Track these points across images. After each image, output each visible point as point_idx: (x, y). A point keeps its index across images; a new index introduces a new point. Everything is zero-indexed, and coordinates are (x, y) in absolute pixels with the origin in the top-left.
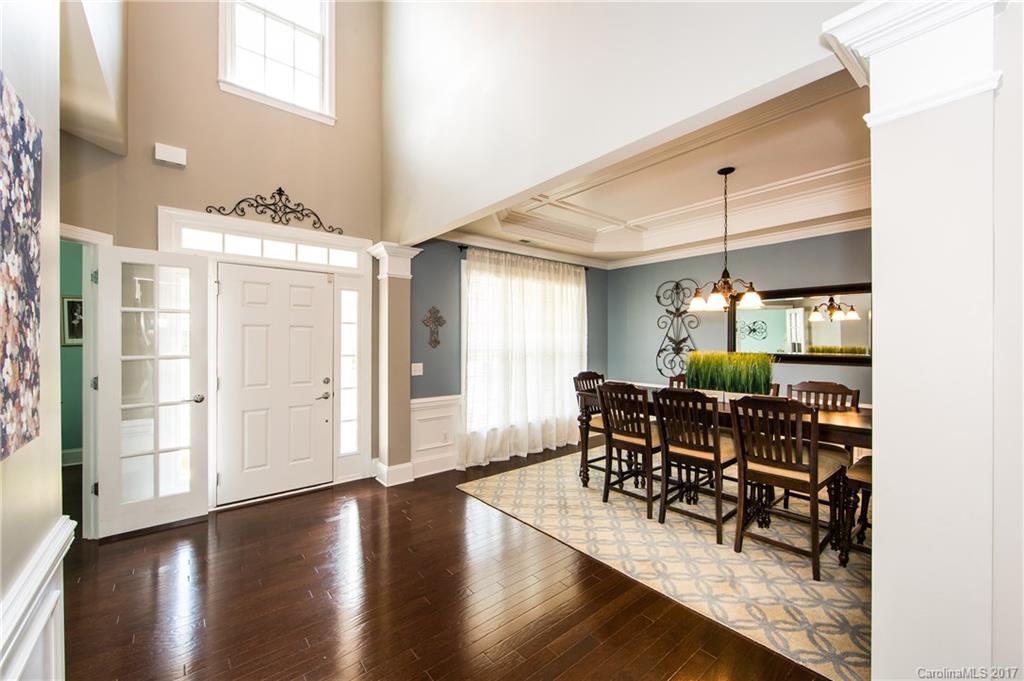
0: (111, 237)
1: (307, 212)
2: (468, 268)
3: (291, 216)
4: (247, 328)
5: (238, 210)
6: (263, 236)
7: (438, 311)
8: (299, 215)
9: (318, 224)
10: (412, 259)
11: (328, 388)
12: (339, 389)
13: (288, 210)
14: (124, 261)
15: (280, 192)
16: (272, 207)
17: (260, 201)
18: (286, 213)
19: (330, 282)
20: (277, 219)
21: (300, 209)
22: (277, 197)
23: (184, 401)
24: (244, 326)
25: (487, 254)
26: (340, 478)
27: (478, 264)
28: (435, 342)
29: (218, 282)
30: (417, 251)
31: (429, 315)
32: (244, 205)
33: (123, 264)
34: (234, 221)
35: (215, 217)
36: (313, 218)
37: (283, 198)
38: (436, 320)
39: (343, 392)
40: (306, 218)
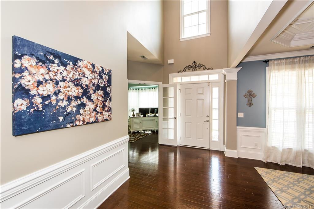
0: (162, 83)
1: (201, 66)
2: (270, 70)
3: (197, 68)
4: (187, 101)
5: (184, 71)
6: (190, 75)
7: (252, 91)
8: (199, 67)
9: (205, 68)
10: (237, 72)
11: (208, 119)
12: (212, 119)
13: (196, 67)
14: (164, 87)
15: (194, 62)
16: (192, 67)
17: (189, 66)
18: (196, 68)
19: (208, 85)
20: (193, 70)
21: (199, 65)
22: (193, 64)
23: (172, 118)
24: (186, 100)
25: (284, 61)
26: (212, 148)
27: (276, 67)
28: (250, 104)
29: (180, 89)
30: (239, 69)
31: (247, 93)
32: (186, 69)
33: (163, 88)
34: (184, 73)
35: (180, 73)
36: (203, 67)
37: (195, 64)
38: (251, 95)
39: (213, 120)
40: (201, 67)
